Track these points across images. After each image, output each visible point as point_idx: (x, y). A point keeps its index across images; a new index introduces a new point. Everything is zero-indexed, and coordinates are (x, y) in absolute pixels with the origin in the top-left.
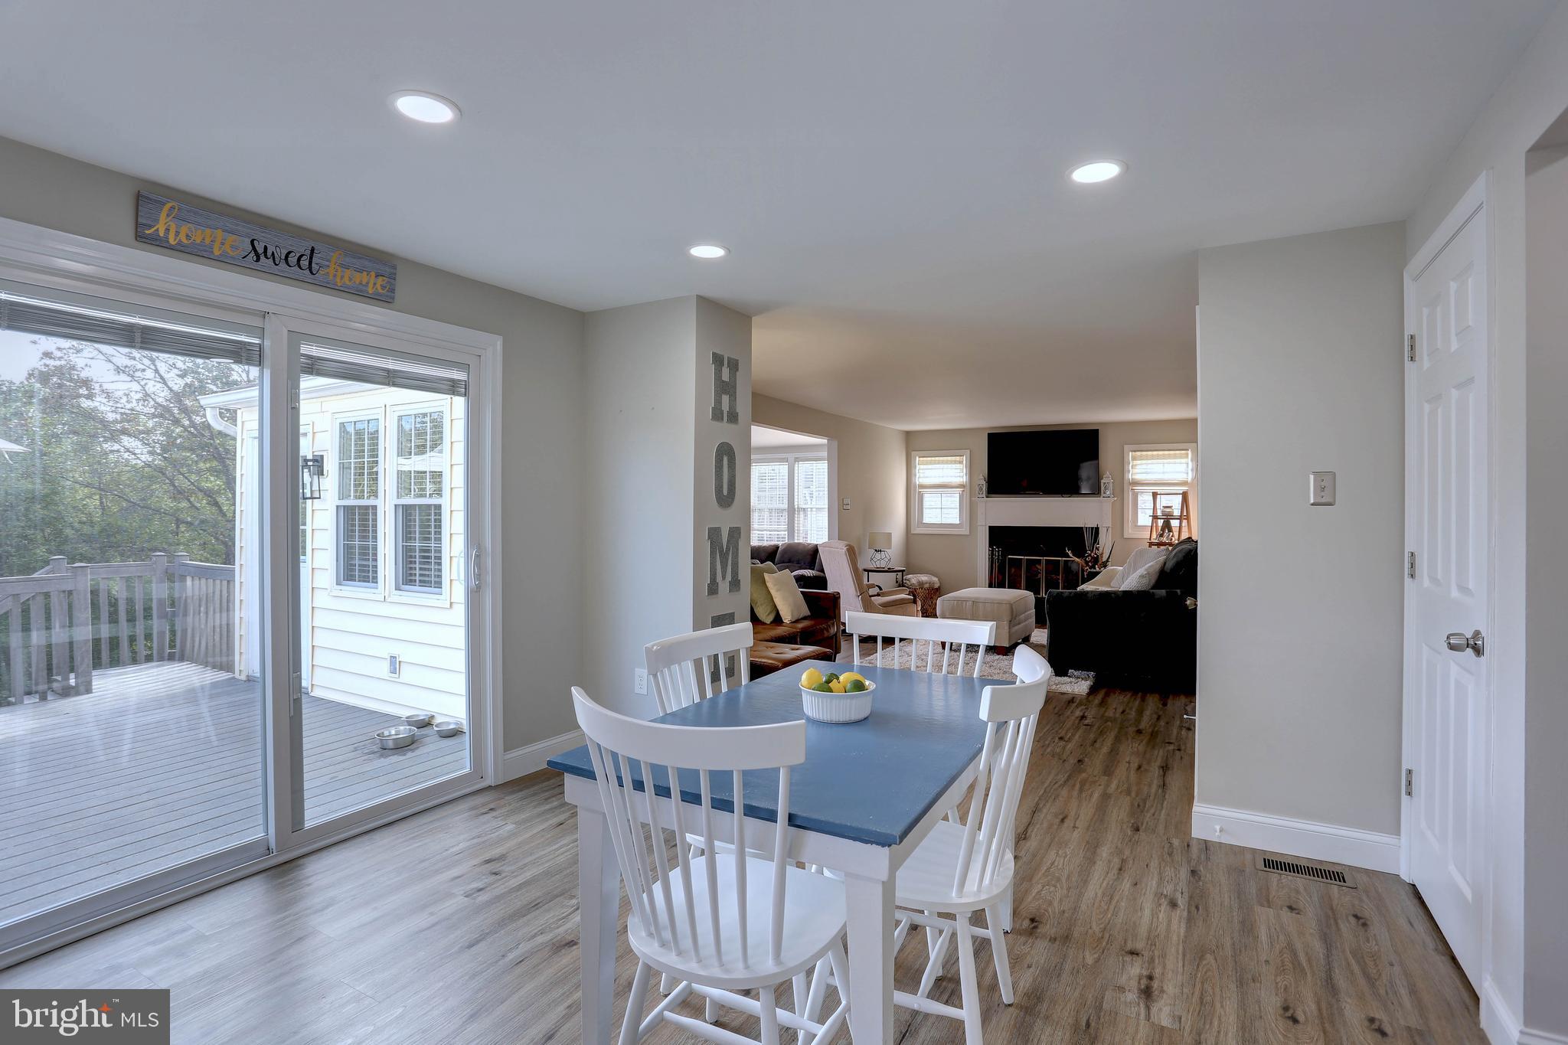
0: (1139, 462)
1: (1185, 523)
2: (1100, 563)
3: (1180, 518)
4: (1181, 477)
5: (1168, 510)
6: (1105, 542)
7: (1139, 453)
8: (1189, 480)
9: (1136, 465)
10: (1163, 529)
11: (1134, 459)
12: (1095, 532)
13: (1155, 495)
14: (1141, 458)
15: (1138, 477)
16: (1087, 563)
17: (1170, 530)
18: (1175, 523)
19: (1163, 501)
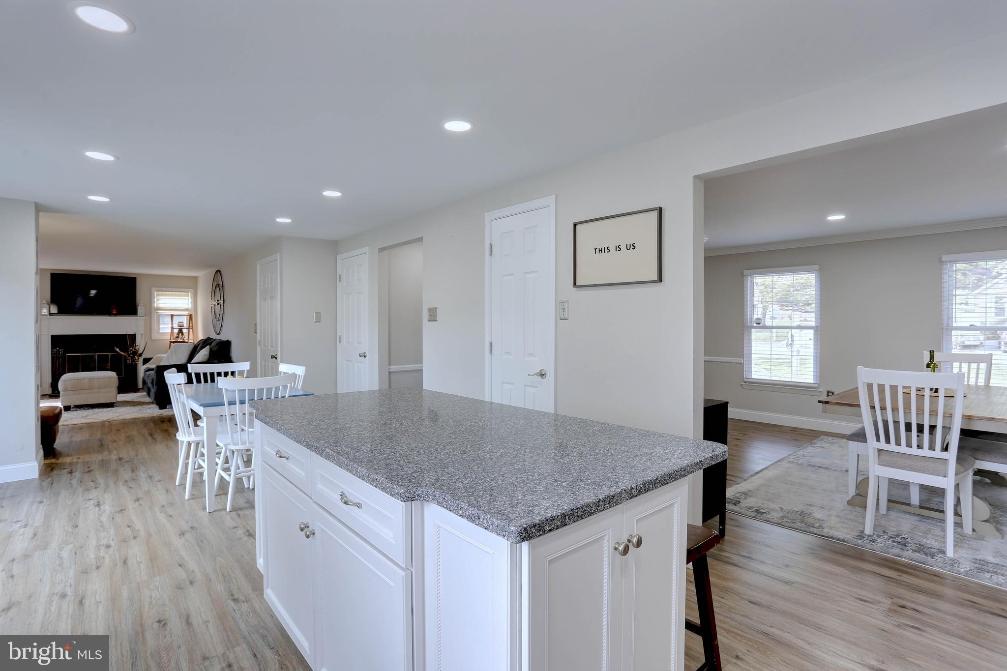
0: (160, 297)
1: (191, 330)
2: (138, 354)
3: (189, 328)
4: (186, 306)
5: (181, 324)
6: (140, 343)
7: (160, 292)
8: (190, 307)
9: (159, 299)
10: (178, 334)
11: (158, 295)
12: (133, 337)
13: (172, 316)
14: (162, 295)
15: (161, 306)
16: (129, 355)
17: (183, 334)
18: (185, 331)
19: (176, 320)
